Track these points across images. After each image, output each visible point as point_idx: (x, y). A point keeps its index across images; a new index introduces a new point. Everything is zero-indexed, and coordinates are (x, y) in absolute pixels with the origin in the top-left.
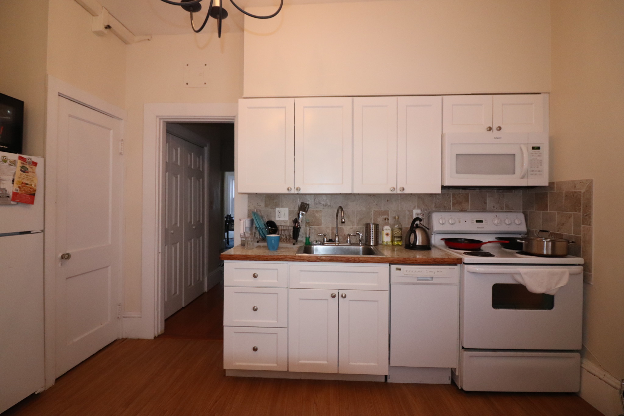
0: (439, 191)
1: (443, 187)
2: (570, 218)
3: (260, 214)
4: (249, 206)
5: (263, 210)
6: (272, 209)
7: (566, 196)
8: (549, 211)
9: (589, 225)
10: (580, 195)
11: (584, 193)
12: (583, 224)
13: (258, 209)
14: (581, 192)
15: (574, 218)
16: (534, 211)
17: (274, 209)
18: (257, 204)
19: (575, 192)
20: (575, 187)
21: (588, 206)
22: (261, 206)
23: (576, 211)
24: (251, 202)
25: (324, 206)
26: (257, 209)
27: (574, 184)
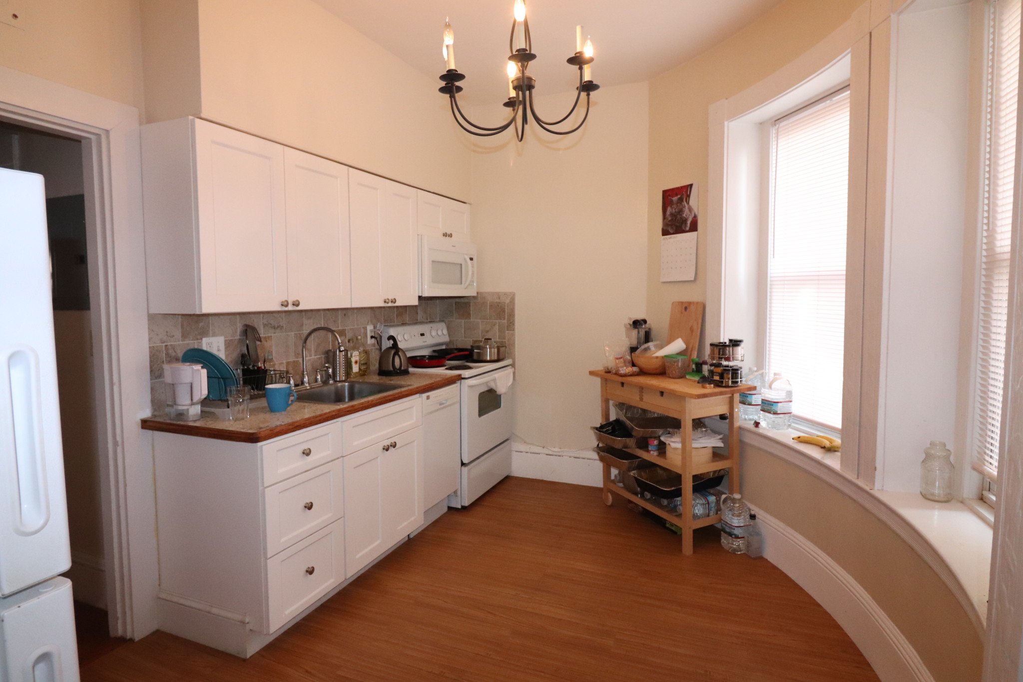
0: (415, 302)
1: (420, 298)
2: (494, 325)
3: (174, 354)
4: (150, 339)
5: (179, 345)
6: (195, 341)
7: (491, 306)
8: (472, 320)
9: (513, 331)
10: (505, 306)
11: (508, 304)
12: (508, 330)
13: (169, 344)
14: (505, 303)
15: (499, 326)
16: (454, 319)
17: (199, 341)
18: (167, 332)
19: (499, 303)
20: (499, 298)
21: (512, 315)
22: (173, 336)
23: (501, 319)
24: (153, 331)
25: (275, 328)
26: (166, 344)
27: (498, 295)
